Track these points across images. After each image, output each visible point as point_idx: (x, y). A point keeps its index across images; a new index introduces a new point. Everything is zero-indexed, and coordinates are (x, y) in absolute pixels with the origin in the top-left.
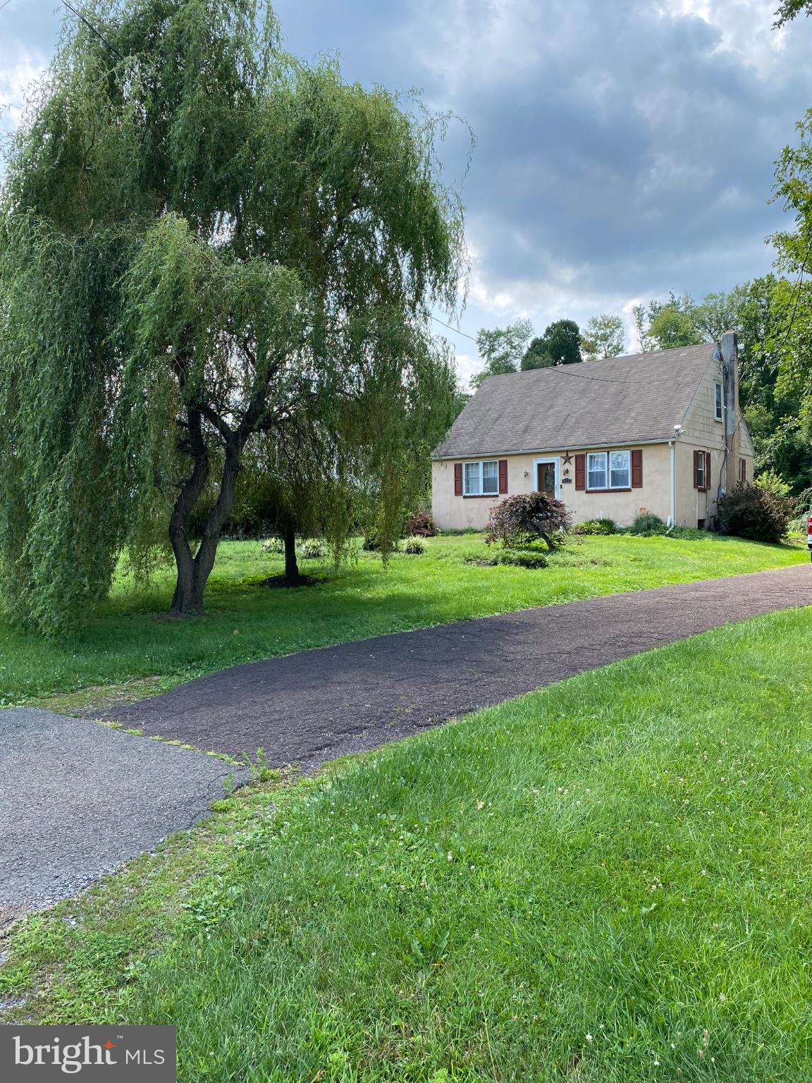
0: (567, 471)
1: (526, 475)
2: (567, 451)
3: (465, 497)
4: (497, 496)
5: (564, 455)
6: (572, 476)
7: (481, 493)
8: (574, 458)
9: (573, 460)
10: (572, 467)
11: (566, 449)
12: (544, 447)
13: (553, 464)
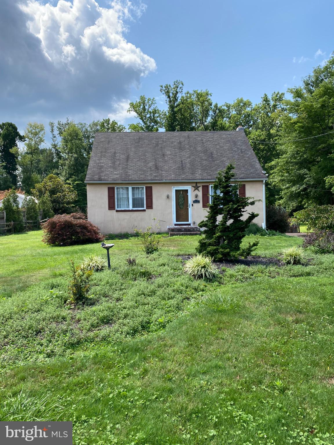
0: (197, 196)
1: (168, 197)
2: (196, 183)
3: (117, 211)
4: (144, 210)
5: (194, 185)
6: (200, 198)
7: (131, 208)
8: (201, 187)
9: (200, 189)
10: (200, 194)
11: (196, 181)
12: (180, 179)
13: (187, 191)
